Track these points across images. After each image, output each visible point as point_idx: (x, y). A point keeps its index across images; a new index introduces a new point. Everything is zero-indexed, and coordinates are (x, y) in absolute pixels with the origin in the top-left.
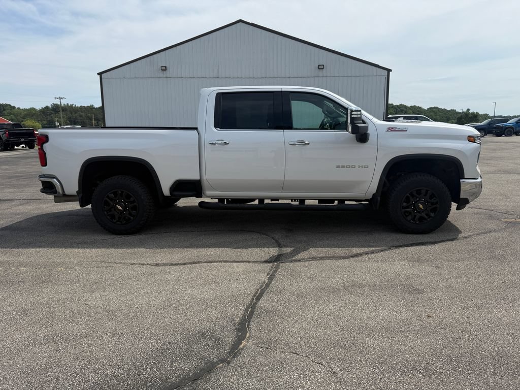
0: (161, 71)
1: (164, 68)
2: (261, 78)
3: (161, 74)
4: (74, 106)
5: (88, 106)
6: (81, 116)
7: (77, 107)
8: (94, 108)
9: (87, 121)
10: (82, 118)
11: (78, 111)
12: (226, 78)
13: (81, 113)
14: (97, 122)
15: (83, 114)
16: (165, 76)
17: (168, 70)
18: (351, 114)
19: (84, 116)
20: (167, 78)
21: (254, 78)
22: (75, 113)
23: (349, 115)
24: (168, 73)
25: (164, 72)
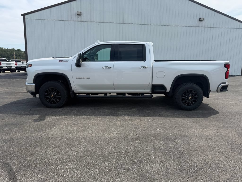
0: (76, 16)
1: (79, 13)
3: (76, 18)
4: (4, 48)
5: (11, 49)
6: (7, 54)
7: (5, 49)
8: (15, 50)
9: (11, 56)
10: (8, 55)
11: (6, 51)
13: (7, 52)
14: (16, 57)
15: (9, 53)
16: (80, 20)
17: (82, 16)
19: (9, 54)
22: (4, 52)
24: (82, 18)
25: (80, 17)
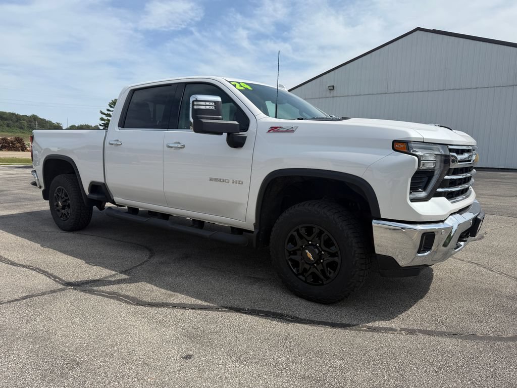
0: (328, 91)
1: (332, 88)
2: (438, 91)
3: (328, 94)
12: (409, 92)
16: (331, 96)
17: (335, 89)
18: (193, 105)
20: (333, 97)
21: (428, 91)
23: (191, 106)
24: (335, 93)
25: (332, 92)
